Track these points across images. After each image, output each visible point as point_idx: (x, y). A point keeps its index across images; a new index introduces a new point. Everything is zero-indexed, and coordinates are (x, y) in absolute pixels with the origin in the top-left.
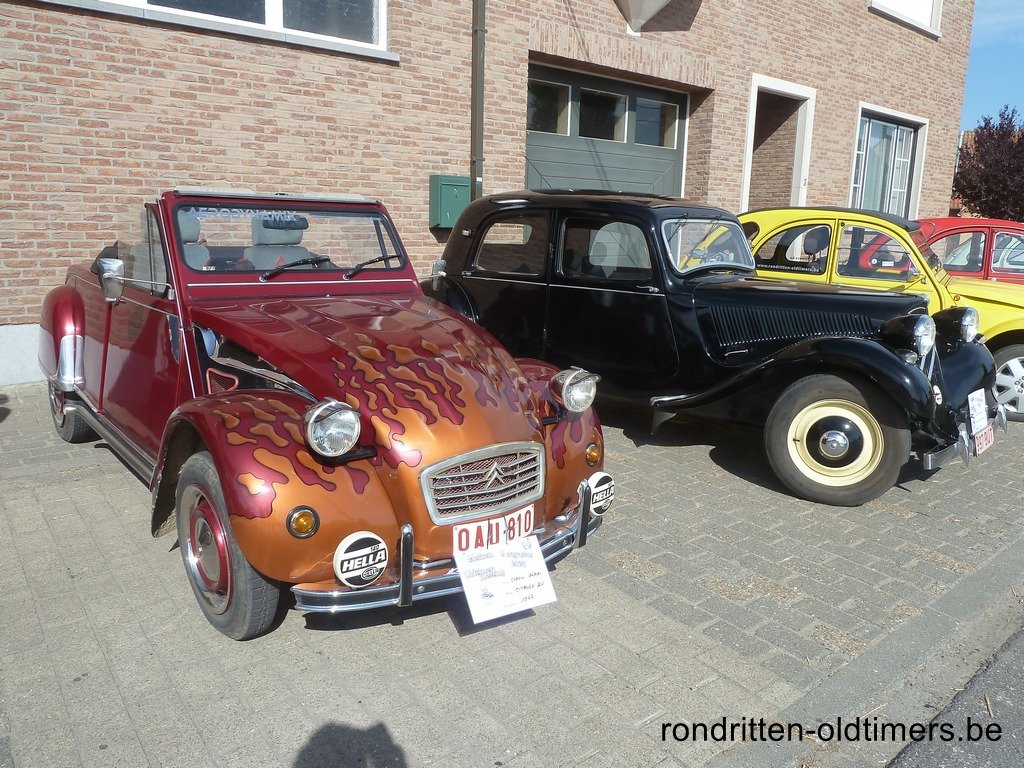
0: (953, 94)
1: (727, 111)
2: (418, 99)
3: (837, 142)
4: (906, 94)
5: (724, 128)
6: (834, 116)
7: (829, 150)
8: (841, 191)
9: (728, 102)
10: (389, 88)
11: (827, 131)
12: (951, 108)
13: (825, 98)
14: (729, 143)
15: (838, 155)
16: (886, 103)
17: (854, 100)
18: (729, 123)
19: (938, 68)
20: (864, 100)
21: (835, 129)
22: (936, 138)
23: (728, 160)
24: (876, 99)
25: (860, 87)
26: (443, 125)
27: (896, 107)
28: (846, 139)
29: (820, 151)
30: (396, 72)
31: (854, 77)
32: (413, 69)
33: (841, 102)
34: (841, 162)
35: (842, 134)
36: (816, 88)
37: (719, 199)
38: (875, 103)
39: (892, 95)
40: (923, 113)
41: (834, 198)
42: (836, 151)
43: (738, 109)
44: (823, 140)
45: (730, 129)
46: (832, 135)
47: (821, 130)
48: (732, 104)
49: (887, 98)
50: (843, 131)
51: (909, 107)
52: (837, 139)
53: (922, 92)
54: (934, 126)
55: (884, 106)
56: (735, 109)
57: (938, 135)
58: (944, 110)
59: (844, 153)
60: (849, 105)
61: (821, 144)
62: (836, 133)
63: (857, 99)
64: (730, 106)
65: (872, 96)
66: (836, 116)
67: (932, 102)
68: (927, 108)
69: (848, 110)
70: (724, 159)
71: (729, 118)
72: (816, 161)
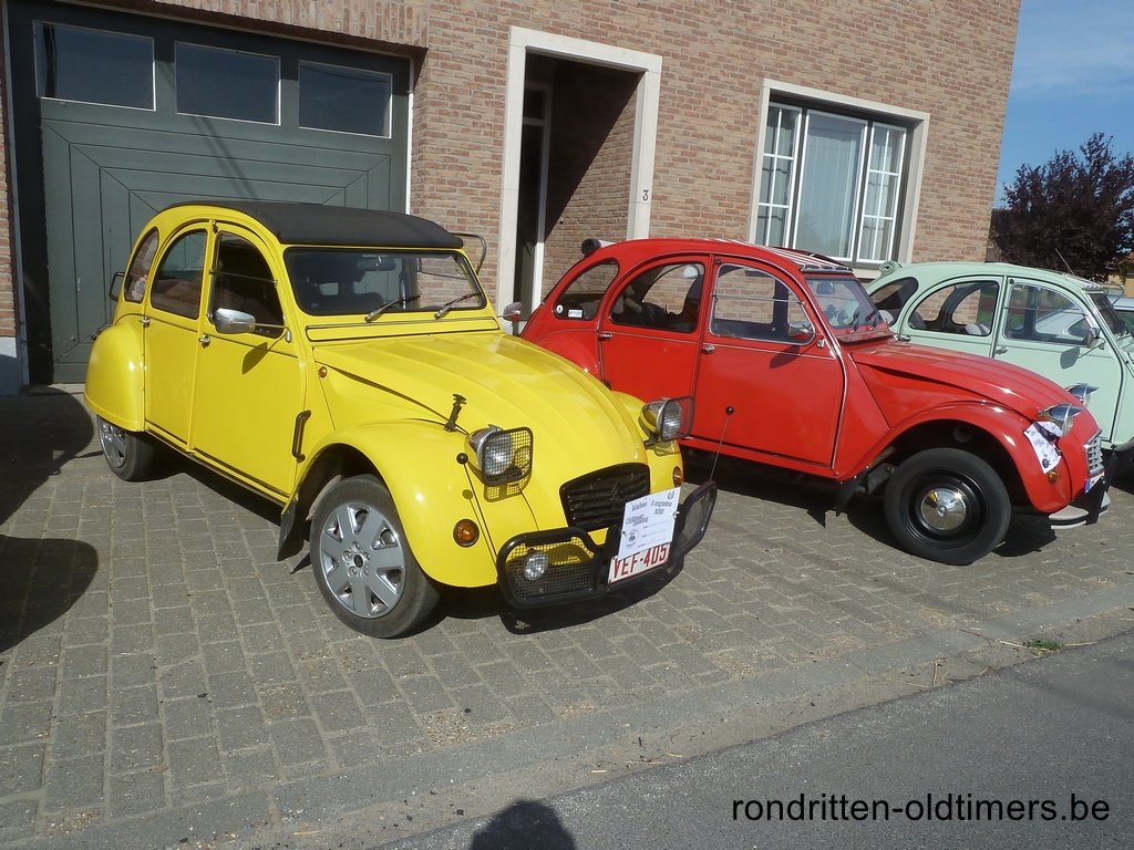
0: (986, 79)
1: (460, 82)
3: (720, 139)
4: (873, 73)
5: (454, 107)
6: (708, 98)
7: (703, 150)
8: (733, 212)
9: (459, 68)
11: (693, 122)
12: (981, 100)
13: (687, 72)
14: (469, 130)
15: (723, 157)
16: (827, 85)
17: (757, 78)
18: (463, 99)
20: (773, 77)
21: (714, 118)
22: (948, 142)
23: (466, 154)
24: (805, 77)
25: (768, 58)
27: (856, 91)
28: (738, 134)
29: (679, 151)
31: (749, 41)
33: (723, 78)
34: (731, 167)
35: (729, 127)
36: (664, 54)
37: (450, 213)
38: (804, 83)
39: (843, 74)
40: (917, 105)
41: (718, 221)
42: (717, 152)
43: (484, 80)
44: (685, 134)
45: (469, 109)
46: (706, 128)
47: (677, 118)
48: (470, 71)
49: (830, 77)
50: (731, 122)
51: (885, 94)
52: (719, 133)
53: (913, 72)
54: (944, 123)
55: (826, 89)
56: (477, 79)
57: (953, 139)
58: (965, 102)
59: (736, 155)
60: (743, 84)
61: (682, 140)
62: (717, 123)
63: (762, 76)
64: (465, 74)
65: (796, 74)
66: (714, 98)
67: (937, 88)
68: (926, 96)
69: (741, 91)
70: (458, 153)
71: (464, 92)
72: (671, 165)
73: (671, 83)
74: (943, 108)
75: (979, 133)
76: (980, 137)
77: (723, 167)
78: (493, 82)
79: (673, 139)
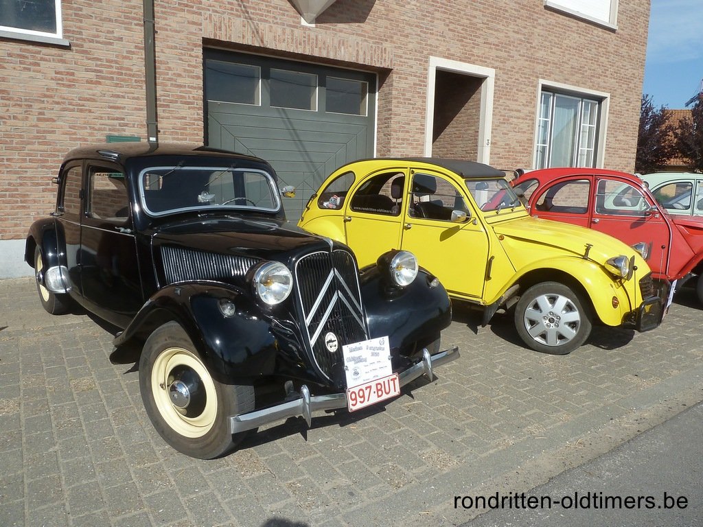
0: (634, 74)
1: (407, 86)
2: (92, 75)
3: (519, 111)
4: (586, 74)
5: (404, 99)
6: (514, 90)
7: (512, 117)
8: (525, 149)
9: (407, 79)
10: (61, 67)
11: (508, 103)
12: (632, 85)
13: (505, 77)
14: (410, 112)
15: (521, 121)
16: (566, 81)
17: (535, 79)
18: (408, 95)
19: (617, 53)
20: (544, 78)
21: (516, 100)
22: (618, 108)
23: (409, 124)
24: (556, 77)
25: (539, 68)
26: (118, 96)
27: (577, 83)
28: (528, 108)
29: (501, 118)
30: (68, 55)
31: (532, 59)
32: (85, 52)
33: (521, 79)
34: (524, 126)
35: (523, 105)
36: (496, 68)
38: (556, 80)
39: (573, 75)
40: (604, 89)
41: (519, 155)
42: (518, 118)
43: (418, 85)
44: (505, 109)
45: (410, 100)
46: (513, 105)
47: (501, 101)
48: (412, 80)
49: (567, 77)
50: (525, 103)
51: (591, 84)
52: (519, 108)
53: (602, 72)
54: (616, 99)
55: (565, 83)
56: (414, 84)
57: (620, 106)
58: (625, 86)
59: (526, 119)
60: (529, 82)
61: (503, 112)
62: (518, 103)
63: (537, 77)
64: (409, 82)
65: (552, 76)
66: (517, 90)
67: (613, 80)
68: (608, 85)
69: (529, 86)
70: (406, 124)
71: (409, 91)
72: (498, 126)
73: (499, 83)
74: (615, 90)
75: (631, 102)
76: (632, 105)
77: (521, 126)
78: (421, 85)
79: (500, 112)
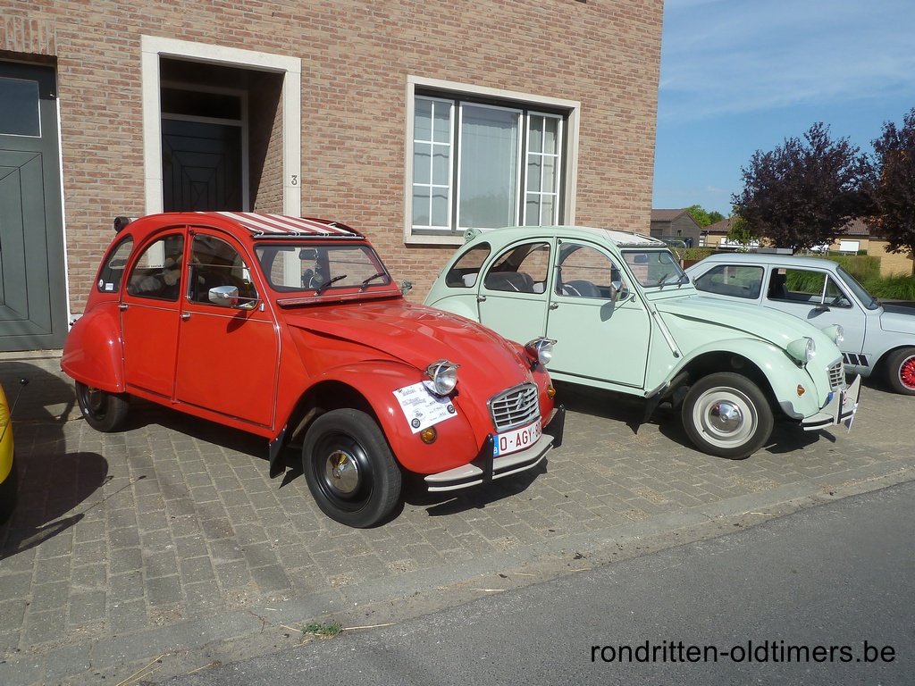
0: (636, 71)
1: (93, 86)
3: (368, 129)
4: (520, 69)
5: (89, 107)
6: (352, 93)
7: (352, 138)
8: (388, 193)
9: (91, 73)
11: (338, 114)
12: (632, 89)
13: (328, 72)
14: (105, 128)
15: (372, 145)
16: (474, 79)
17: (401, 75)
18: (97, 101)
20: (416, 74)
21: (359, 111)
22: (602, 125)
23: (106, 149)
24: (451, 73)
25: (410, 57)
27: (502, 84)
28: (386, 124)
29: (326, 141)
31: (390, 43)
33: (366, 76)
34: (382, 153)
35: (376, 118)
36: (303, 56)
37: (92, 201)
38: (449, 78)
39: (489, 70)
40: (568, 94)
41: (371, 200)
42: (365, 140)
43: (118, 83)
44: (331, 125)
45: (104, 108)
46: (353, 119)
47: (322, 112)
48: (102, 76)
49: (476, 73)
50: (378, 114)
51: (534, 86)
52: (366, 124)
53: (560, 66)
54: (596, 110)
55: (473, 83)
56: (110, 82)
57: (607, 123)
58: (616, 91)
59: (386, 142)
60: (386, 81)
61: (329, 131)
62: (363, 115)
63: (406, 73)
64: (97, 78)
65: (441, 71)
66: (358, 94)
67: (586, 80)
68: (576, 87)
69: (386, 86)
70: (96, 148)
71: (98, 94)
72: (320, 153)
73: (313, 81)
74: (593, 97)
75: (633, 117)
76: (635, 121)
77: (373, 153)
78: (128, 84)
79: (320, 130)
